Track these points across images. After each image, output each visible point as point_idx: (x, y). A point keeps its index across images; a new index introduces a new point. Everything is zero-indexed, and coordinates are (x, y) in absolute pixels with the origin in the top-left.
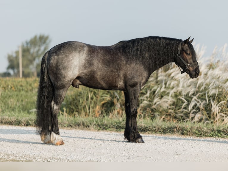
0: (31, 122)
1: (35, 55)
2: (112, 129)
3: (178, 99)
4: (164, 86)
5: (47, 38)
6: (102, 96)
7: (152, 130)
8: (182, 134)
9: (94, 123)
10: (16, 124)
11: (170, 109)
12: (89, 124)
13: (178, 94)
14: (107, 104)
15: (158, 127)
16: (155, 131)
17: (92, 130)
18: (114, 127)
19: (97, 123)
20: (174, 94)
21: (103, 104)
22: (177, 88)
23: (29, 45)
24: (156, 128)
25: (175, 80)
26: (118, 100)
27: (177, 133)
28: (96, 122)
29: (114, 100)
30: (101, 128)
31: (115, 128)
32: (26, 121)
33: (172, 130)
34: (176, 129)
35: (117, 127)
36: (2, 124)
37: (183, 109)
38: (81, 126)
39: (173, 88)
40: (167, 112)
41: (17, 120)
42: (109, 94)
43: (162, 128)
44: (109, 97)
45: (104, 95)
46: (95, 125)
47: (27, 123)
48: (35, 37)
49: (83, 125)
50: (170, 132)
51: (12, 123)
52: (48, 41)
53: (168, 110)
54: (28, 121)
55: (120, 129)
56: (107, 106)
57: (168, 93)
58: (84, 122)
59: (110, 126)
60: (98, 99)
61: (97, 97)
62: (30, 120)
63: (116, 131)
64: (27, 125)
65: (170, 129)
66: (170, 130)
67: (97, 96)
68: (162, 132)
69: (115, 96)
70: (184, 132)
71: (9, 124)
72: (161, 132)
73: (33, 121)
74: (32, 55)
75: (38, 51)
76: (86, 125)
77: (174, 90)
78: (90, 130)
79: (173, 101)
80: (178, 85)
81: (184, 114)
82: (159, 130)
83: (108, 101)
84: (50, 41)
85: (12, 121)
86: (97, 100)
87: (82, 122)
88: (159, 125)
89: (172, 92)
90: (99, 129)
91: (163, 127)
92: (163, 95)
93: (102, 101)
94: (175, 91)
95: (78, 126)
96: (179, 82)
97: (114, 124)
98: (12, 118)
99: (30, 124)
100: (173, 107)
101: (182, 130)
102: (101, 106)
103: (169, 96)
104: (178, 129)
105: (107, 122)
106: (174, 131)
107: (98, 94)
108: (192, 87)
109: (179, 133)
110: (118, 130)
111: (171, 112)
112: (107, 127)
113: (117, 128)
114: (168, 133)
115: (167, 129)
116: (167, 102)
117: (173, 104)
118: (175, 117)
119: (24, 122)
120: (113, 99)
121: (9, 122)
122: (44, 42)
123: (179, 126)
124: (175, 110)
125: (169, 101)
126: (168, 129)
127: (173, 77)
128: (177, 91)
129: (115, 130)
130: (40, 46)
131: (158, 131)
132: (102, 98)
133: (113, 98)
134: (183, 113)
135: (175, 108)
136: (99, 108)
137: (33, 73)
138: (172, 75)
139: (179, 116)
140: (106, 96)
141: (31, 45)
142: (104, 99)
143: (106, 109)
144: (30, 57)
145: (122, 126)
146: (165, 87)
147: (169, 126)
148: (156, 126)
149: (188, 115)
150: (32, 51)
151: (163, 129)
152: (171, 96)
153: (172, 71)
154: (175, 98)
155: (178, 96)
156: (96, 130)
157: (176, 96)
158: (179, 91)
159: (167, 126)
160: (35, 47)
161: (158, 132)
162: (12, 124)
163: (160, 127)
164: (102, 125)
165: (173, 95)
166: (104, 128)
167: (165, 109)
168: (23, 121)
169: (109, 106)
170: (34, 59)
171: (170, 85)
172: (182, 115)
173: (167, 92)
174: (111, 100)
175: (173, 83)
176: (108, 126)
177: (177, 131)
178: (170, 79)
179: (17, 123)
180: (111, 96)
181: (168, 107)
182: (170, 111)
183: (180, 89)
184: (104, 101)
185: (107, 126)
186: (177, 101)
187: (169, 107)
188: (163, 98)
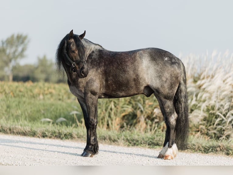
0: (48, 134)
1: (11, 56)
2: (144, 146)
3: (209, 114)
4: (194, 98)
5: (25, 38)
6: (122, 107)
7: (191, 148)
8: (228, 154)
9: (122, 138)
10: (31, 135)
11: (201, 124)
12: (116, 138)
13: (210, 108)
14: (128, 116)
15: (198, 146)
16: (194, 149)
17: (121, 145)
18: (146, 143)
19: (126, 138)
20: (206, 108)
21: (124, 116)
22: (209, 102)
23: (5, 45)
24: (196, 146)
25: (207, 92)
26: (142, 112)
27: (221, 153)
28: (125, 136)
29: (137, 112)
30: (130, 143)
31: (147, 145)
32: (42, 132)
33: (215, 150)
34: (219, 148)
35: (149, 142)
36: (13, 134)
37: (216, 125)
38: (107, 140)
39: (204, 101)
40: (198, 128)
41: (31, 130)
42: (131, 105)
43: (202, 147)
44: (131, 109)
45: (125, 106)
46: (124, 139)
47: (43, 135)
48: (12, 37)
49: (110, 139)
50: (212, 151)
51: (25, 133)
52: (26, 41)
53: (199, 126)
54: (45, 132)
55: (153, 146)
56: (128, 119)
57: (200, 107)
58: (111, 136)
59: (141, 141)
60: (119, 110)
61: (117, 108)
62: (47, 131)
63: (149, 147)
64: (44, 137)
65: (213, 148)
66: (212, 150)
67: (118, 106)
68: (203, 151)
69: (138, 108)
70: (229, 152)
71: (21, 134)
72: (201, 150)
73: (50, 132)
74: (8, 56)
75: (14, 52)
76: (113, 139)
77: (206, 103)
78: (119, 145)
79: (204, 116)
80: (210, 98)
81: (218, 131)
82: (199, 149)
83: (129, 113)
84: (29, 42)
85: (26, 132)
86: (117, 111)
87: (108, 136)
88: (200, 143)
89: (204, 106)
90: (129, 145)
91: (204, 145)
92: (193, 109)
93: (123, 113)
94: (208, 105)
95: (104, 141)
96: (211, 94)
97: (145, 140)
98: (25, 128)
99: (47, 136)
100: (204, 122)
101: (226, 150)
102: (121, 118)
103: (200, 110)
104: (221, 148)
105: (138, 137)
106: (217, 151)
107: (118, 104)
108: (226, 101)
109: (224, 153)
110: (151, 146)
111: (202, 128)
112: (137, 143)
113: (149, 145)
114: (210, 152)
115: (208, 147)
116: (197, 116)
117: (205, 119)
118: (207, 134)
119: (40, 133)
120: (135, 111)
121: (21, 133)
122: (23, 42)
123: (223, 145)
124: (206, 126)
125: (200, 116)
126: (210, 148)
127: (204, 89)
128: (209, 105)
129: (147, 146)
130: (17, 46)
131: (197, 149)
132: (122, 109)
133: (135, 109)
134: (216, 130)
135: (206, 124)
136: (119, 121)
137: (8, 77)
138: (203, 87)
139: (212, 133)
140: (127, 108)
141: (7, 44)
142: (124, 111)
143: (127, 121)
144: (5, 58)
145: (156, 142)
146: (196, 100)
147: (211, 145)
148: (196, 144)
149: (223, 132)
150: (8, 51)
151: (204, 148)
152: (203, 111)
153: (203, 81)
154: (206, 112)
155: (210, 110)
156: (125, 145)
157: (208, 110)
158: (211, 105)
159: (208, 144)
160: (11, 47)
161: (198, 151)
162: (26, 135)
163: (200, 145)
164: (131, 140)
165: (205, 110)
166: (135, 144)
167: (196, 125)
168: (38, 132)
169: (130, 118)
170: (10, 61)
171: (201, 97)
172: (215, 131)
173: (199, 105)
174: (132, 112)
175: (205, 96)
176: (140, 141)
177: (221, 150)
178: (201, 90)
179: (31, 133)
180: (133, 107)
181: (198, 122)
182: (201, 126)
183: (212, 102)
184: (125, 112)
185: (137, 141)
186: (209, 116)
187: (201, 123)
188: (193, 112)
